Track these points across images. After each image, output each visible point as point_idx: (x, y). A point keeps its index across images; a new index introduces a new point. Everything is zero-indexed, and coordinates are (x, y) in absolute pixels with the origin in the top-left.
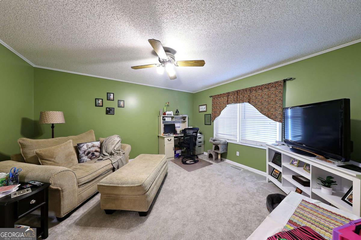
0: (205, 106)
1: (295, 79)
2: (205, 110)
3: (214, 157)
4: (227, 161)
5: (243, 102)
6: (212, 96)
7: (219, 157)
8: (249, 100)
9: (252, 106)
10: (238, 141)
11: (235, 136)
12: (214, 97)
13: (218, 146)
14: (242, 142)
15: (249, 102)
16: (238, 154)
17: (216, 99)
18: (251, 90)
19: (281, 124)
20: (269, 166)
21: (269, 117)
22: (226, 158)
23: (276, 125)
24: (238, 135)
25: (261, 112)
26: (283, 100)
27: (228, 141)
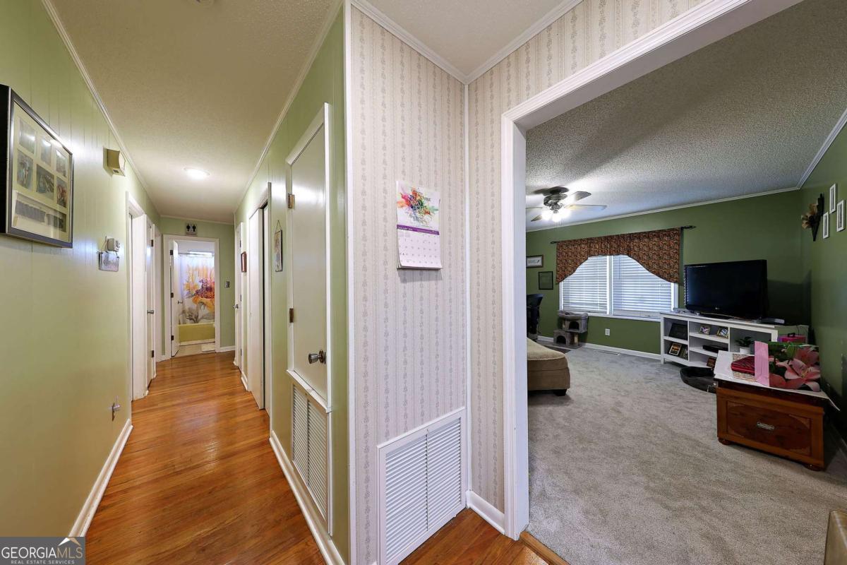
0: (540, 258)
1: (695, 227)
2: (540, 264)
3: (568, 340)
4: (588, 345)
5: (618, 254)
6: (555, 242)
7: (576, 339)
8: (628, 251)
9: (635, 261)
10: (608, 313)
11: (604, 306)
12: (561, 245)
13: (578, 321)
14: (616, 313)
15: (629, 255)
16: (607, 332)
17: (564, 247)
18: (632, 237)
19: (677, 285)
20: (665, 340)
21: (660, 276)
22: (585, 342)
23: (670, 287)
24: (608, 303)
25: (649, 268)
26: (679, 252)
27: (589, 314)
